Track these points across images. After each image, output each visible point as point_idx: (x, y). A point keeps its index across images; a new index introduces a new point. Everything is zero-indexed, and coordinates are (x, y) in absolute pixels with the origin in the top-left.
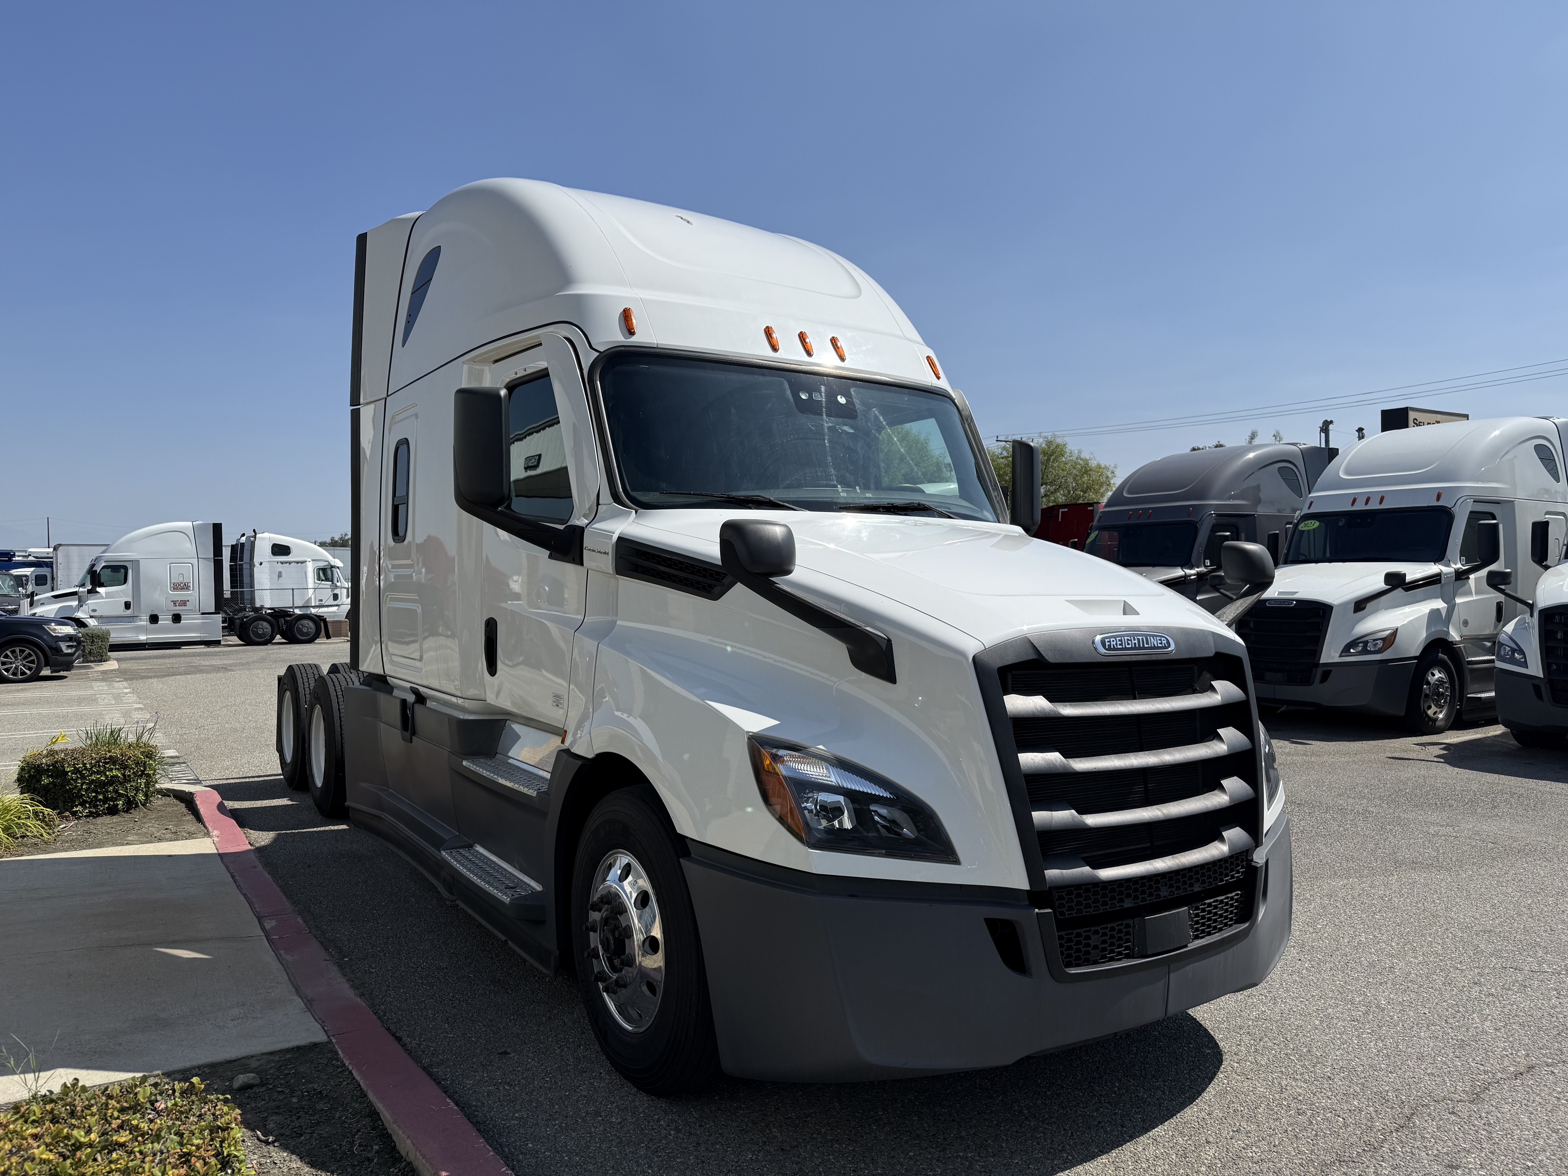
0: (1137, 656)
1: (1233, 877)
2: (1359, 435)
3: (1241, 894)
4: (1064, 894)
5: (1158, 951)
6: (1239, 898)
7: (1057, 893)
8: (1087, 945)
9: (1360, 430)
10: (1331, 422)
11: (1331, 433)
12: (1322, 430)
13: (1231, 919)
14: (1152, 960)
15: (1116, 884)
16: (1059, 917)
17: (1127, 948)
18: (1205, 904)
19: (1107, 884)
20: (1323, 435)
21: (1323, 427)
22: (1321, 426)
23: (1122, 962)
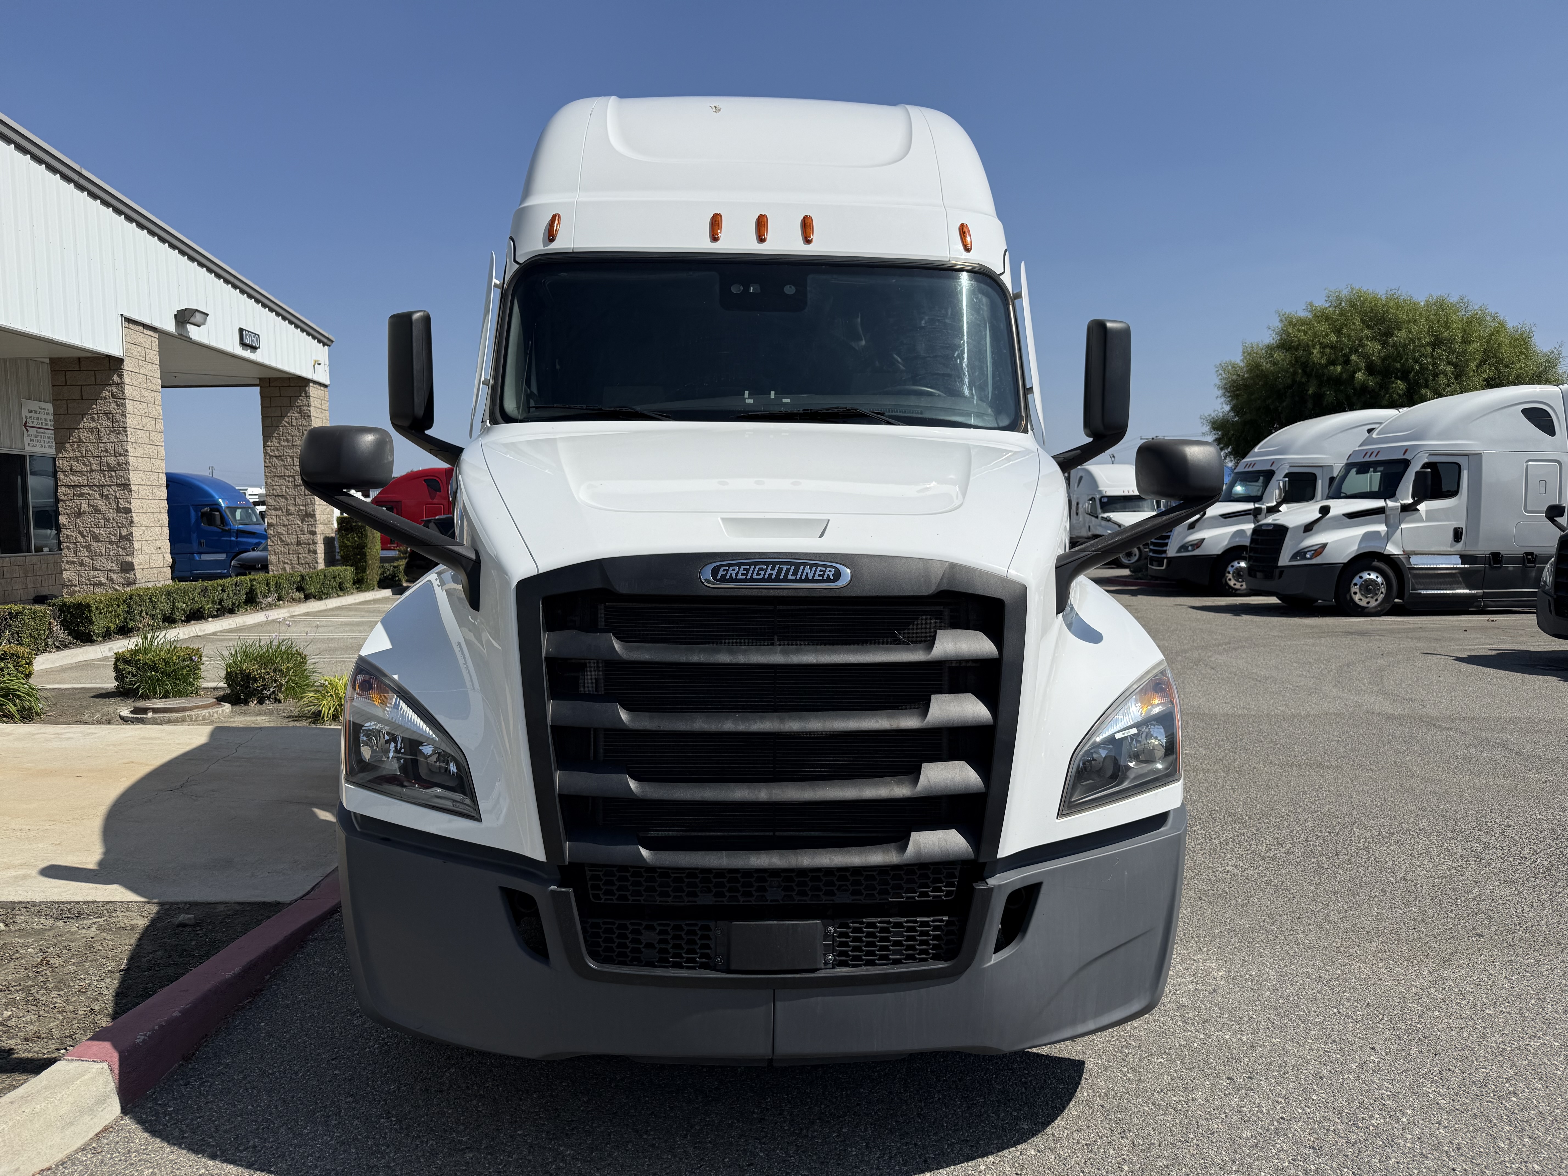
0: (771, 591)
1: (926, 894)
3: (947, 921)
4: (601, 874)
5: (748, 968)
6: (944, 926)
7: (590, 871)
8: (638, 941)
13: (925, 952)
14: (739, 978)
15: (684, 873)
16: (593, 900)
17: (702, 956)
18: (863, 923)
19: (670, 871)
23: (694, 971)
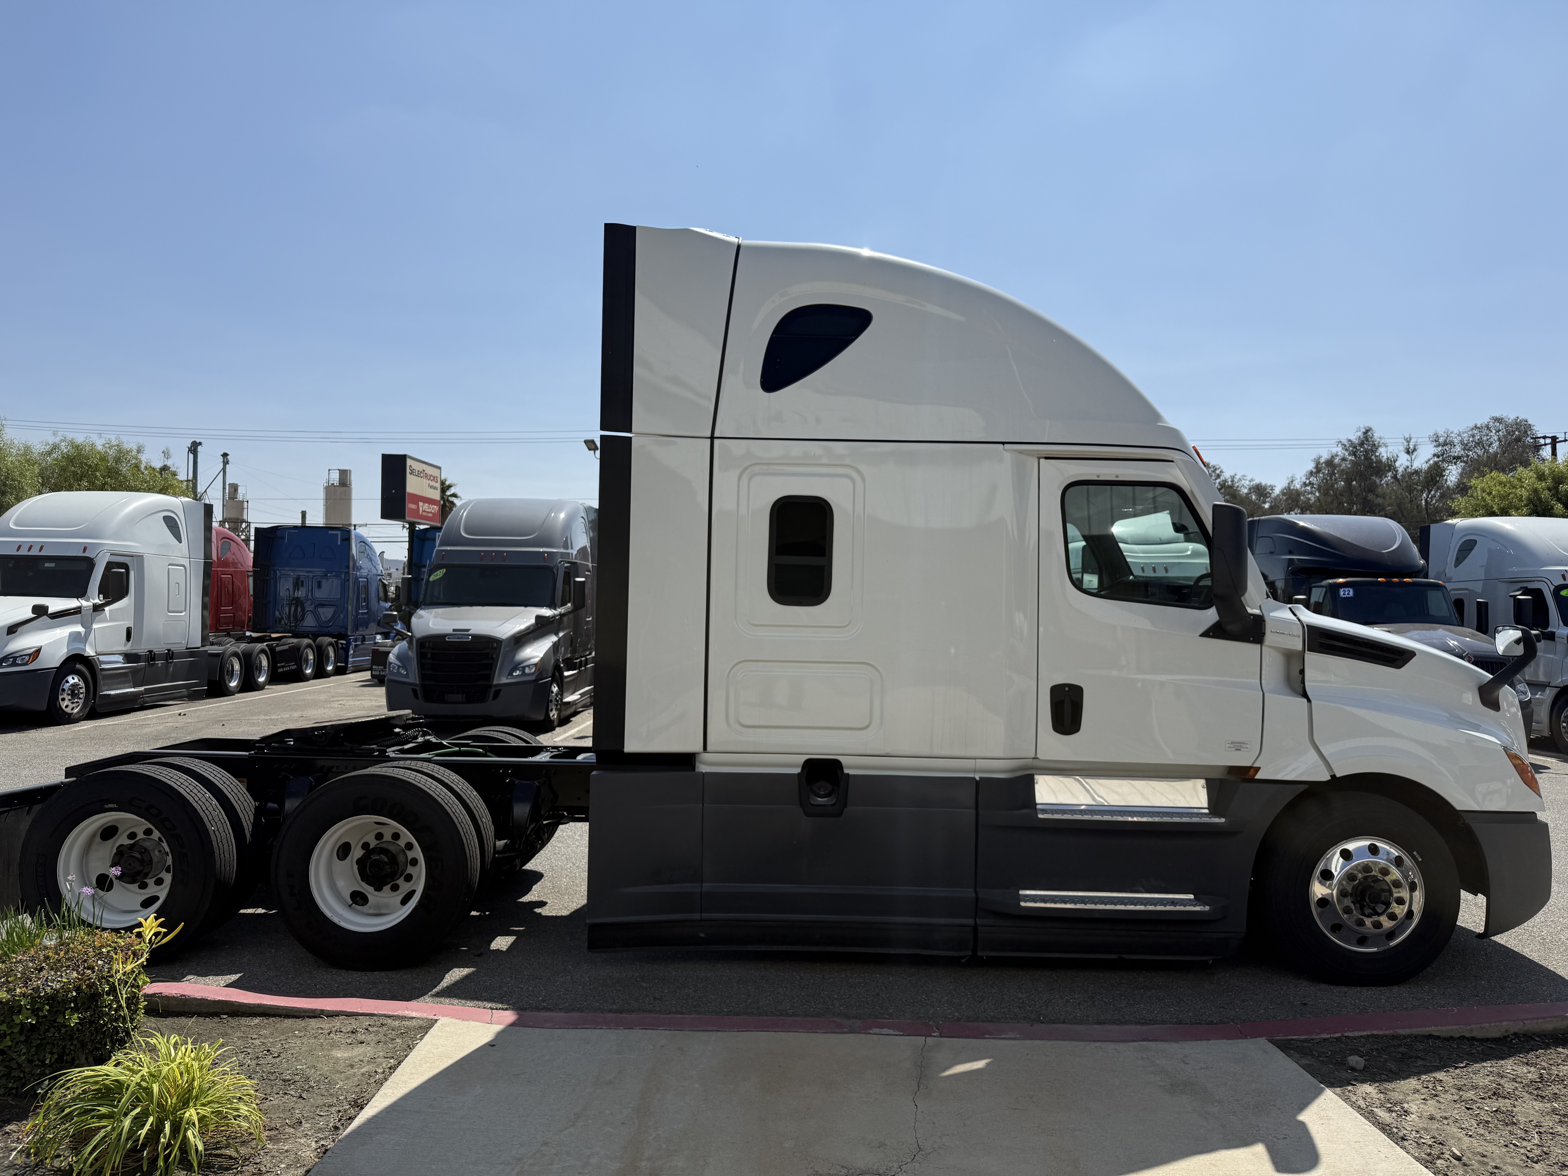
2: (224, 460)
9: (225, 455)
10: (200, 444)
11: (199, 455)
12: (190, 450)
20: (191, 456)
21: (191, 447)
22: (190, 446)
